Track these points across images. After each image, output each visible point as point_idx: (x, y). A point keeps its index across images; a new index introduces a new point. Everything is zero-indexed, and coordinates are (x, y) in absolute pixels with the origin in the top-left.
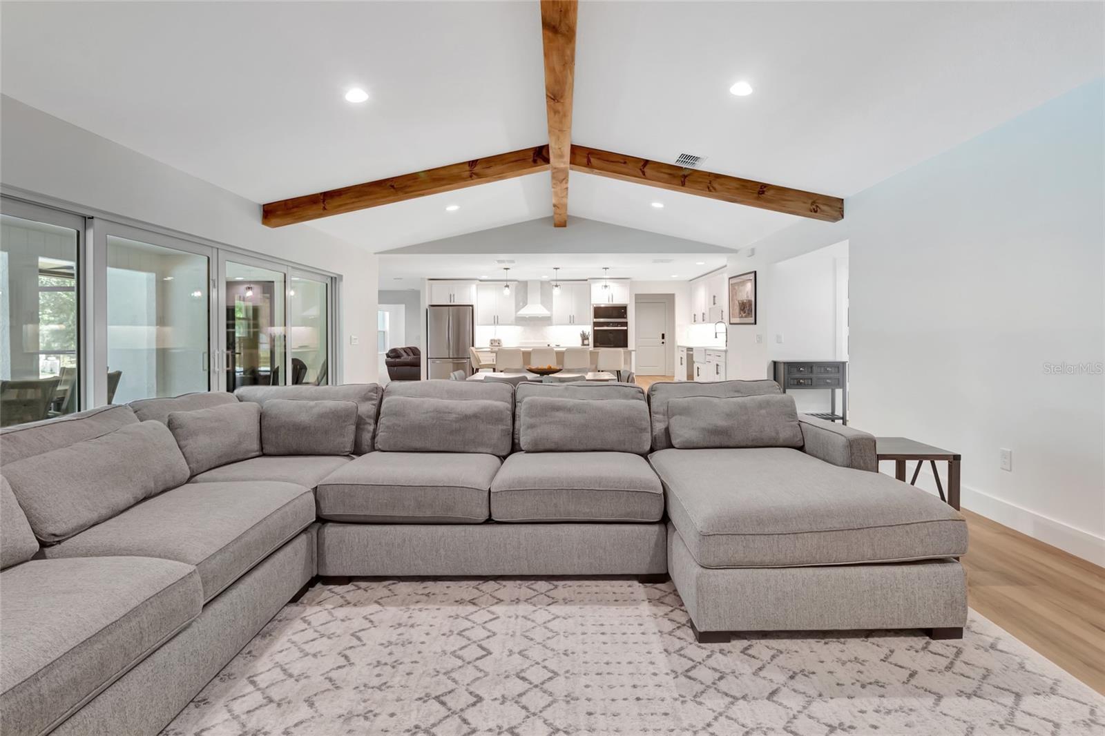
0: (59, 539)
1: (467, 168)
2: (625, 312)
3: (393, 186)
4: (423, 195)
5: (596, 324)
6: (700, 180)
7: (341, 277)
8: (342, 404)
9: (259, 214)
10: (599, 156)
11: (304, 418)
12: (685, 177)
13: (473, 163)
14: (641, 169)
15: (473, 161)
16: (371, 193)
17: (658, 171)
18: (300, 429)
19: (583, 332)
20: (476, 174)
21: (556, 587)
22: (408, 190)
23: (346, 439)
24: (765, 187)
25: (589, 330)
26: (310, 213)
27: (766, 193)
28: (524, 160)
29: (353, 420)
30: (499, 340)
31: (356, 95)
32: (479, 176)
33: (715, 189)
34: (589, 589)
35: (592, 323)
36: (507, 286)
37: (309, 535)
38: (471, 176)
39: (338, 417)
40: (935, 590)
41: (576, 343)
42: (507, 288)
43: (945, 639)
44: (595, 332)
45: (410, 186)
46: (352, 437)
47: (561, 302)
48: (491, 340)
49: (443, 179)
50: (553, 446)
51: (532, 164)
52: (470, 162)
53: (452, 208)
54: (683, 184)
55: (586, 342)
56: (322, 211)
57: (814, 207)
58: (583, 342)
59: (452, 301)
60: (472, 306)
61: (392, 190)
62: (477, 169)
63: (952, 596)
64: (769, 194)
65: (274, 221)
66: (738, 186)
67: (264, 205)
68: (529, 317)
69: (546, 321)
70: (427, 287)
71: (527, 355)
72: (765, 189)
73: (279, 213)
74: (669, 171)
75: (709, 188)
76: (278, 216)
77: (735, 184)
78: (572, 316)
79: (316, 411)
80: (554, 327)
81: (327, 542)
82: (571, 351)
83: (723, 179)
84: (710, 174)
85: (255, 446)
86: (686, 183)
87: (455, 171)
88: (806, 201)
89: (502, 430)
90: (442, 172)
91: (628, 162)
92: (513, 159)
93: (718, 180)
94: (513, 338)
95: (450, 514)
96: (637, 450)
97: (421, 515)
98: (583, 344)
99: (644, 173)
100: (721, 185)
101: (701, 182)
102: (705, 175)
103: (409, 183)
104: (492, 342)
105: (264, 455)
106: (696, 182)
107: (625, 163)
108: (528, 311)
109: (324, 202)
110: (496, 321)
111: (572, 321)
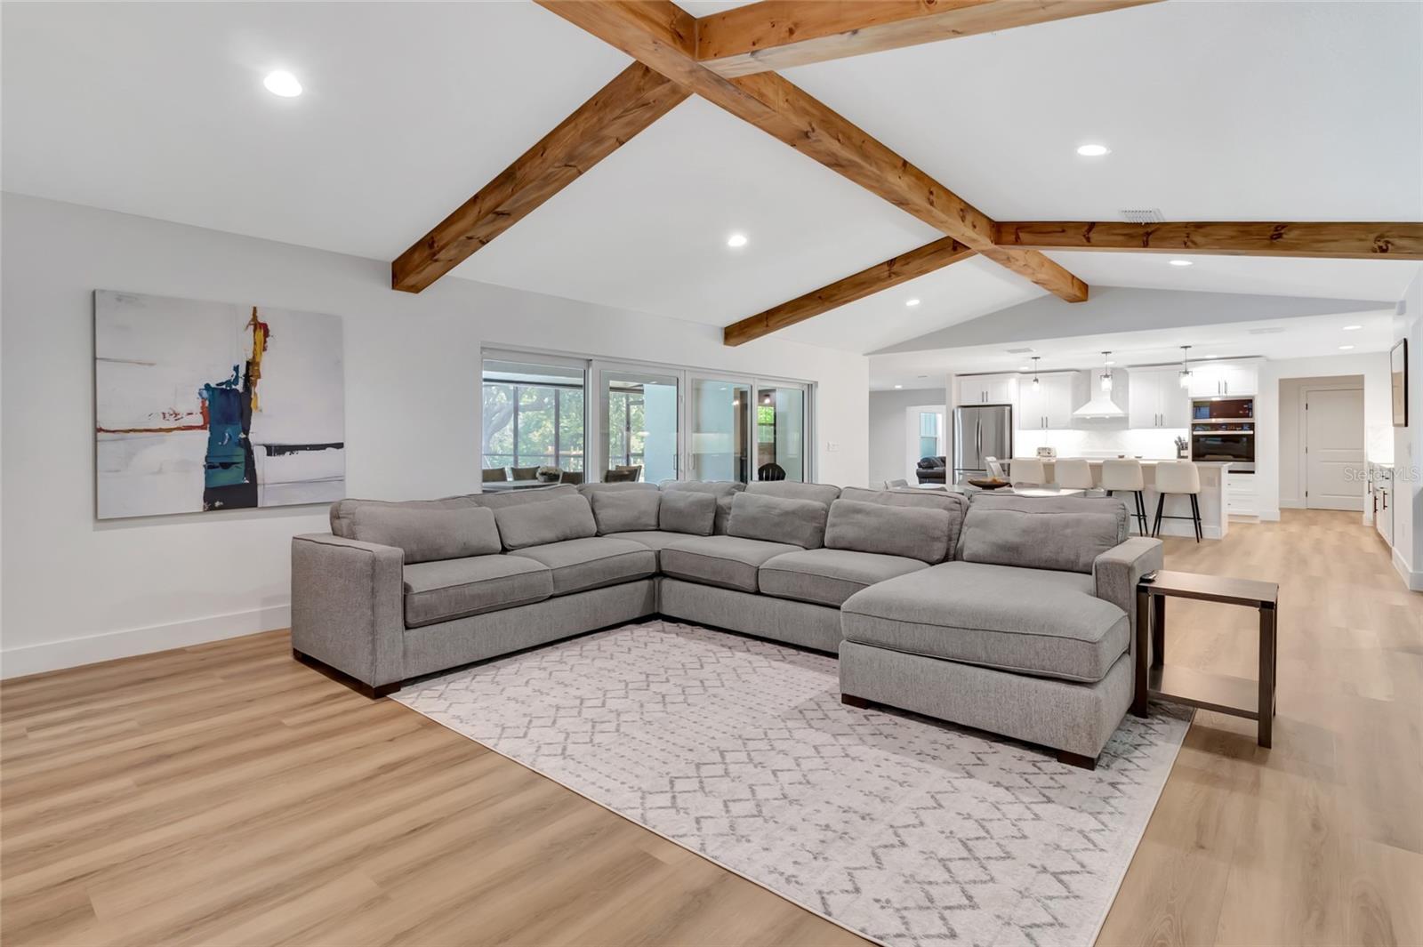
0: (514, 548)
1: (886, 268)
2: (1251, 409)
3: (820, 297)
4: (850, 301)
5: (1194, 427)
6: (1171, 235)
7: (816, 383)
8: (708, 496)
9: (721, 336)
10: (1028, 230)
11: (681, 505)
12: (1148, 234)
13: (891, 262)
14: (1084, 236)
15: (892, 260)
16: (803, 307)
17: (1108, 234)
18: (679, 513)
19: (1179, 438)
20: (894, 273)
21: (799, 654)
22: (833, 299)
23: (706, 523)
24: (1283, 227)
25: (1186, 435)
26: (757, 330)
27: (1284, 236)
28: (943, 249)
29: (712, 509)
30: (1049, 449)
31: (737, 241)
32: (897, 274)
33: (1195, 243)
34: (821, 662)
35: (1190, 426)
36: (1036, 380)
37: (652, 582)
38: (890, 276)
39: (702, 505)
40: (1054, 708)
41: (1170, 454)
42: (1035, 383)
43: (1073, 765)
44: (1196, 439)
45: (835, 295)
46: (711, 522)
47: (1143, 396)
48: (1039, 449)
49: (863, 283)
50: (848, 546)
51: (953, 252)
52: (887, 262)
53: (913, 303)
54: (1146, 245)
55: (1184, 453)
56: (765, 329)
57: (1381, 244)
58: (1179, 453)
59: (985, 400)
60: (1010, 406)
61: (820, 301)
62: (896, 268)
63: (1074, 720)
64: (1290, 236)
65: (732, 341)
66: (1234, 234)
67: (726, 328)
68: (1092, 418)
69: (1120, 423)
70: (954, 387)
71: (1097, 469)
72: (1282, 231)
73: (736, 333)
74: (1126, 231)
75: (1185, 244)
76: (735, 337)
77: (1229, 232)
78: (1159, 415)
79: (691, 499)
80: (1133, 431)
81: (663, 590)
82: (1165, 466)
83: (1209, 228)
84: (1187, 225)
85: (653, 522)
86: (1150, 243)
87: (874, 273)
88: (1363, 237)
89: (816, 527)
90: (863, 276)
91: (1066, 229)
92: (932, 251)
93: (1201, 230)
94: (1070, 445)
95: (732, 582)
96: (926, 558)
97: (713, 579)
98: (1180, 456)
99: (1088, 240)
100: (1205, 236)
101: (1172, 238)
102: (1180, 227)
103: (835, 292)
104: (1041, 451)
105: (659, 530)
106: (1163, 239)
107: (1063, 231)
108: (1088, 410)
109: (767, 318)
110: (1044, 424)
111: (1159, 422)
